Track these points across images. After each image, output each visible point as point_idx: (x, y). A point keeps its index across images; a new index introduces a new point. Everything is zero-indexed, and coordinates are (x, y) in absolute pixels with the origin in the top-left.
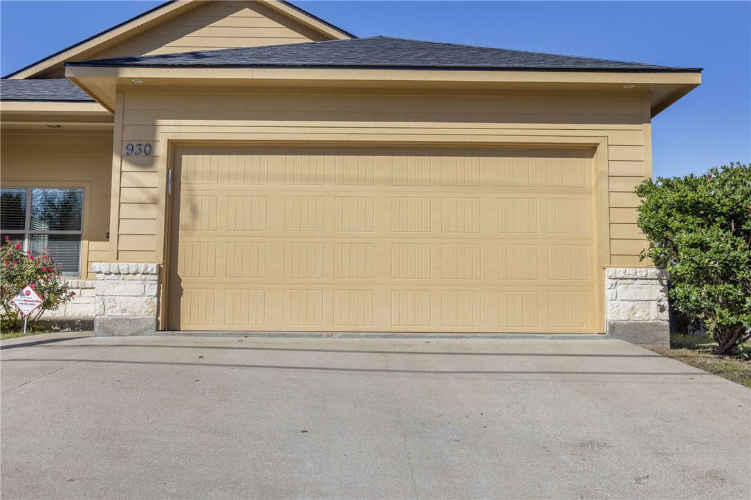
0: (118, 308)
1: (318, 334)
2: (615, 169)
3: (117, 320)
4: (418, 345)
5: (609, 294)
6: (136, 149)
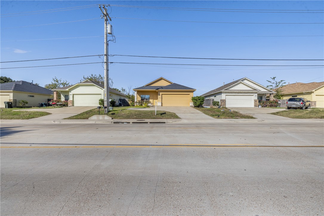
2: (191, 96)
3: (159, 106)
5: (190, 104)
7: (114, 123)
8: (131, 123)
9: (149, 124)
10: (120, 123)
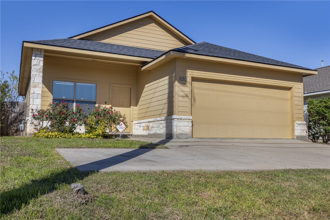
0: (181, 130)
3: (181, 134)
5: (296, 128)
6: (182, 79)
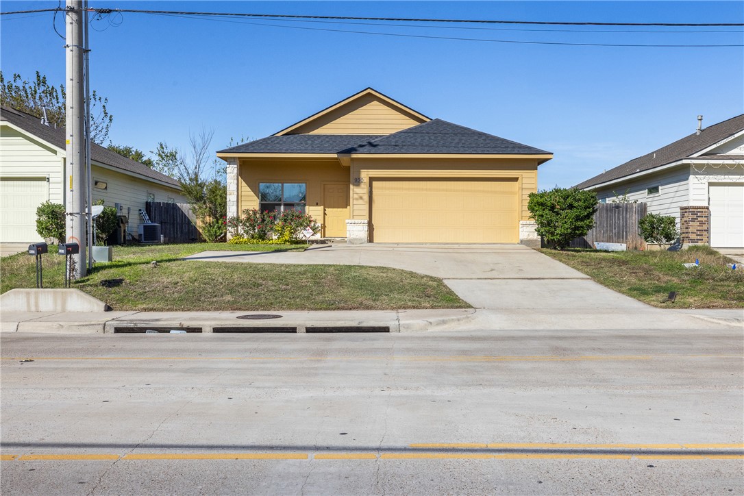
0: (355, 235)
1: (422, 244)
2: (524, 186)
3: (355, 239)
4: (456, 246)
5: (521, 230)
6: (358, 180)
7: (118, 330)
8: (207, 333)
9: (301, 334)
10: (148, 334)
